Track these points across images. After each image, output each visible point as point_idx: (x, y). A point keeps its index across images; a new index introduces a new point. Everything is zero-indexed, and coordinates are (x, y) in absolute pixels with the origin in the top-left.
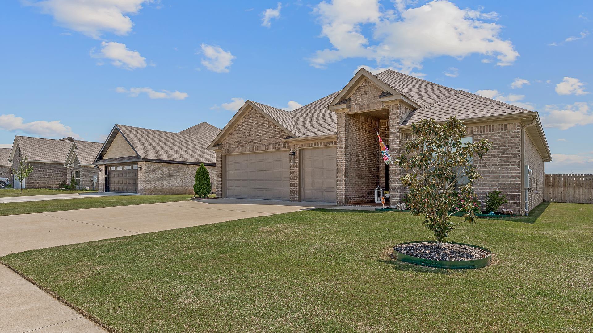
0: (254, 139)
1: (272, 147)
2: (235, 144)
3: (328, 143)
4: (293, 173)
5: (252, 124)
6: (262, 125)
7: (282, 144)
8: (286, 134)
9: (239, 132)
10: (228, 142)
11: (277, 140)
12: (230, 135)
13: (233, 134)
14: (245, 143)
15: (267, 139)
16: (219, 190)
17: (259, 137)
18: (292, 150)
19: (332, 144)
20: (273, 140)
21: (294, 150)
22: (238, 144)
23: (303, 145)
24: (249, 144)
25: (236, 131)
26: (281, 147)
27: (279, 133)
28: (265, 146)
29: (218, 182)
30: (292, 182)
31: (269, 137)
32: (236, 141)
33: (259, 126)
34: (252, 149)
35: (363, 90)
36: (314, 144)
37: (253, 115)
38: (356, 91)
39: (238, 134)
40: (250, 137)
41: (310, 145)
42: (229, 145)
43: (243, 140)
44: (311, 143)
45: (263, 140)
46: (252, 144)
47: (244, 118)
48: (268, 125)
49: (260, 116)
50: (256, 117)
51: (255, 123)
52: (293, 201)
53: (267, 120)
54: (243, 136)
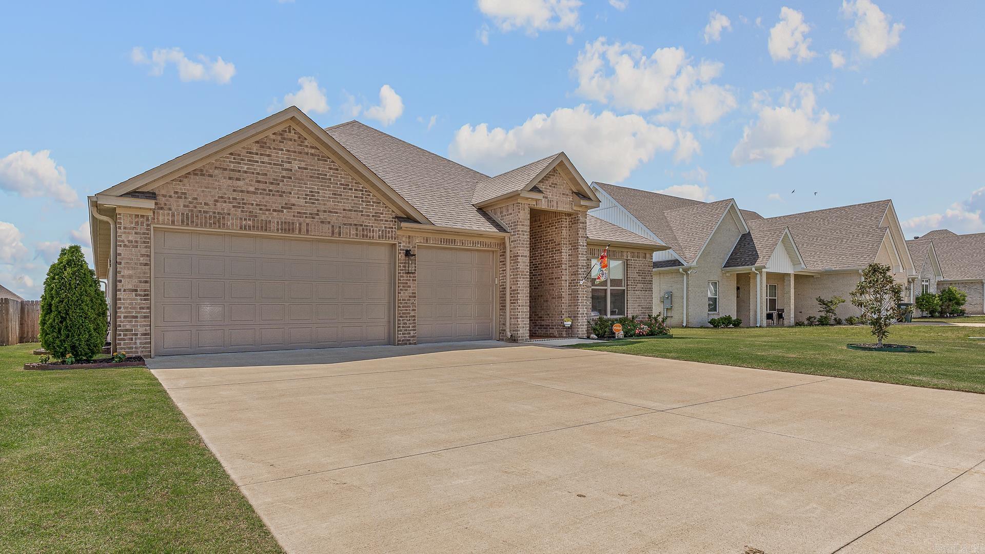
0: (294, 205)
1: (353, 232)
2: (218, 204)
3: (473, 243)
4: (406, 290)
5: (287, 166)
6: (321, 177)
7: (379, 231)
8: (388, 211)
9: (237, 175)
10: (185, 194)
11: (366, 219)
12: (196, 174)
13: (211, 176)
14: (261, 209)
15: (337, 213)
16: (136, 335)
17: (313, 203)
18: (404, 246)
19: (479, 245)
20: (355, 218)
21: (409, 247)
22: (234, 207)
23: (427, 240)
24: (275, 213)
25: (225, 169)
26: (376, 235)
27: (373, 206)
28: (333, 226)
29: (134, 308)
30: (403, 307)
31: (344, 210)
32: (222, 197)
33: (311, 177)
34: (288, 227)
35: (551, 181)
36: (448, 241)
37: (290, 145)
38: (543, 179)
39: (230, 178)
40: (281, 196)
41: (441, 242)
42: (190, 203)
43: (254, 199)
44: (444, 239)
45: (325, 211)
46: (287, 215)
47: (257, 142)
48: (340, 181)
49: (316, 155)
50: (300, 153)
51: (299, 168)
52: (406, 344)
53: (337, 170)
54: (252, 189)
